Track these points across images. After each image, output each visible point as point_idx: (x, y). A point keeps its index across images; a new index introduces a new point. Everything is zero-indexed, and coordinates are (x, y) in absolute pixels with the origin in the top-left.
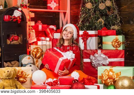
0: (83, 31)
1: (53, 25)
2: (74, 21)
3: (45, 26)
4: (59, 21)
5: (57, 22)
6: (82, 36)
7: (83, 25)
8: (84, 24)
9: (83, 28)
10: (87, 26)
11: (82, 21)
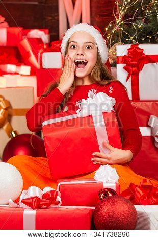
0: (129, 46)
1: (40, 28)
2: (101, 16)
3: (17, 30)
4: (58, 16)
5: (50, 18)
6: (124, 59)
7: (126, 27)
8: (129, 25)
9: (127, 37)
10: (139, 30)
11: (126, 17)
